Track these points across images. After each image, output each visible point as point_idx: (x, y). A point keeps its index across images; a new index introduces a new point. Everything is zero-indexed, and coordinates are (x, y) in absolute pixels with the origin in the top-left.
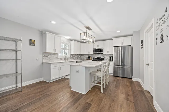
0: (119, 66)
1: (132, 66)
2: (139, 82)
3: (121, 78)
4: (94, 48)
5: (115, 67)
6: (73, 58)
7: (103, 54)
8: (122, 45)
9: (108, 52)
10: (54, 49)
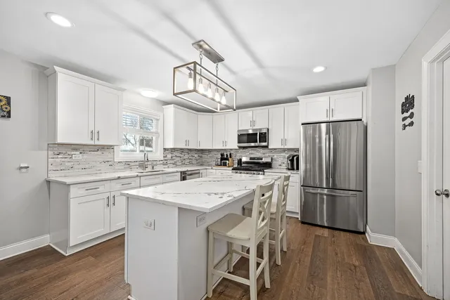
0: (319, 191)
1: (363, 191)
2: (392, 251)
3: (326, 232)
4: (240, 129)
5: (306, 193)
6: (173, 162)
7: (267, 147)
8: (332, 119)
9: (284, 141)
10: (92, 132)
